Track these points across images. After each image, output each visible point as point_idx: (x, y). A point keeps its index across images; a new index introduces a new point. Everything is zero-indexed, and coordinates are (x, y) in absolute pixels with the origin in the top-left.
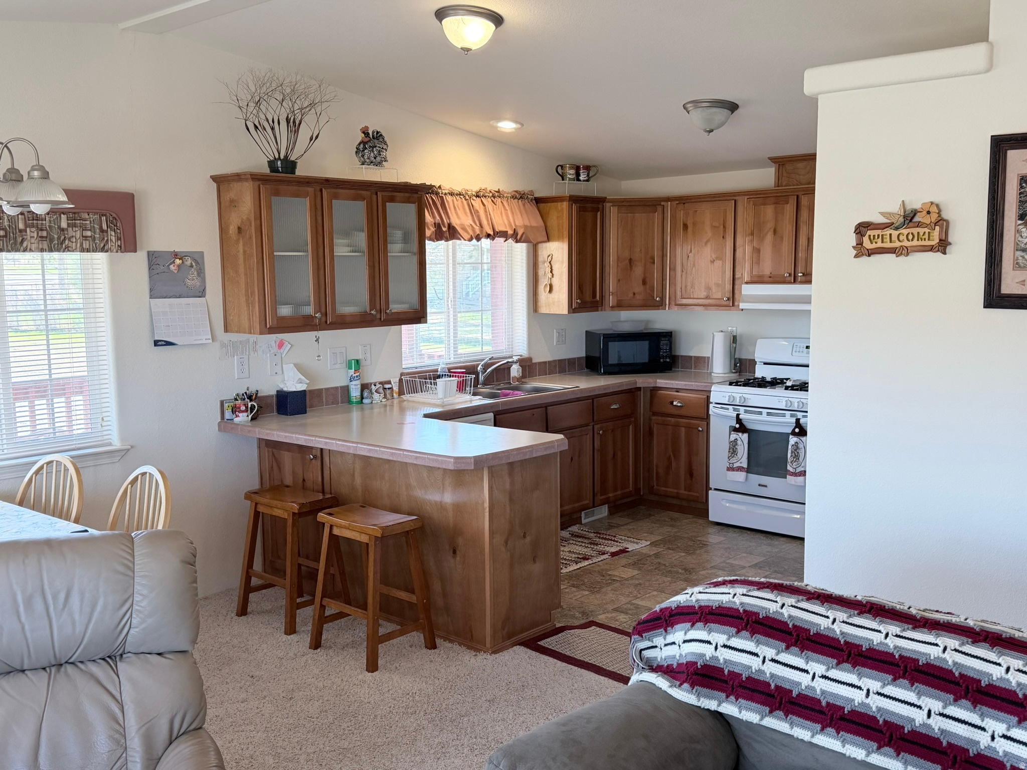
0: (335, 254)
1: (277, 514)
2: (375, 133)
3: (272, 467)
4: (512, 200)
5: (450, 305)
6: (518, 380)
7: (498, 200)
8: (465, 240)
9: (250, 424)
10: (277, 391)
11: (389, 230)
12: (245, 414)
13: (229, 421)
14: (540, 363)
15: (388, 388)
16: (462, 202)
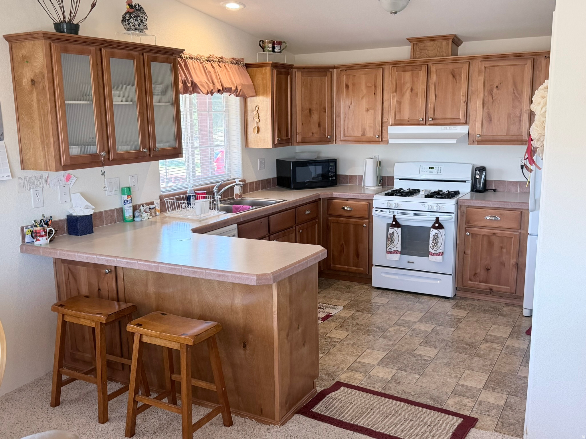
0: (114, 103)
1: (84, 324)
2: (137, 6)
3: (68, 279)
4: (231, 64)
5: (189, 143)
6: (240, 196)
7: (222, 64)
8: (204, 94)
9: (49, 246)
10: (67, 216)
11: (153, 86)
12: (45, 238)
13: (29, 244)
14: (250, 183)
15: (153, 208)
16: (199, 65)
